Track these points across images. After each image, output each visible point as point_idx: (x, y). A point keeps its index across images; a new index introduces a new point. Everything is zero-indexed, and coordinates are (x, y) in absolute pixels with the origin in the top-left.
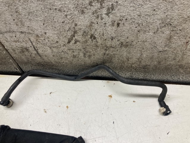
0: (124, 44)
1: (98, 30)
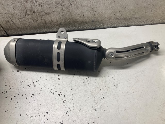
0: (47, 13)
1: (35, 9)
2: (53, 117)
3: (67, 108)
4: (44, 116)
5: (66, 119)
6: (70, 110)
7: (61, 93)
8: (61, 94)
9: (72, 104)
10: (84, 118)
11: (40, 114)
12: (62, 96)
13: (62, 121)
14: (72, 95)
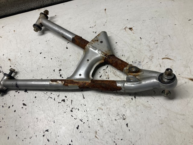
2: (57, 137)
3: (78, 120)
4: (44, 136)
5: (77, 137)
6: (82, 123)
7: (66, 97)
8: (66, 99)
9: (85, 113)
10: (106, 134)
11: (37, 134)
12: (68, 102)
13: (72, 141)
14: (84, 98)
